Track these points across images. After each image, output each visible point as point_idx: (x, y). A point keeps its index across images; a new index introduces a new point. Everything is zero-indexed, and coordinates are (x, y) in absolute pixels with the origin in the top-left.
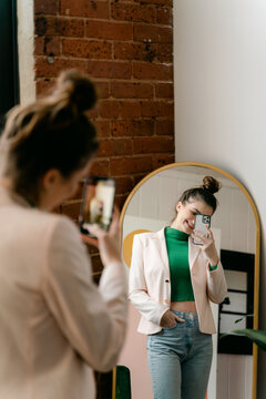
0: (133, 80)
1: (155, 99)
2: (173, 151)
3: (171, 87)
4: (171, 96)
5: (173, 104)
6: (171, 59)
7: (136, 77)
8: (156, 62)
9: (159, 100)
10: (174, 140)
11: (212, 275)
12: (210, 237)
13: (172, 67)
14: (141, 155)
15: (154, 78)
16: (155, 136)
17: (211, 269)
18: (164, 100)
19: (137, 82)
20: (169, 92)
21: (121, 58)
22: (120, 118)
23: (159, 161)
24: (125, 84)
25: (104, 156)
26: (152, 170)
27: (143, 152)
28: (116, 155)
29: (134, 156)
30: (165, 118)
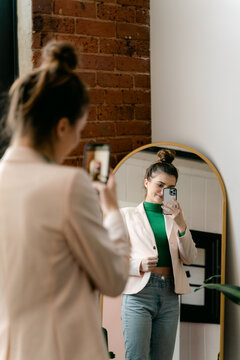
0: (116, 72)
1: (134, 88)
2: (150, 134)
3: (148, 78)
4: (148, 86)
5: (150, 94)
6: (148, 54)
7: (118, 69)
8: (135, 56)
9: (138, 89)
10: (150, 124)
11: (181, 241)
12: (177, 207)
13: (149, 61)
14: (123, 137)
15: (133, 70)
16: (134, 120)
17: (180, 235)
18: (142, 89)
19: (119, 73)
20: (146, 83)
21: (106, 52)
22: (105, 104)
23: (138, 142)
24: (109, 75)
25: (91, 137)
26: (132, 150)
27: (124, 134)
28: (102, 136)
29: (117, 137)
30: (143, 105)
